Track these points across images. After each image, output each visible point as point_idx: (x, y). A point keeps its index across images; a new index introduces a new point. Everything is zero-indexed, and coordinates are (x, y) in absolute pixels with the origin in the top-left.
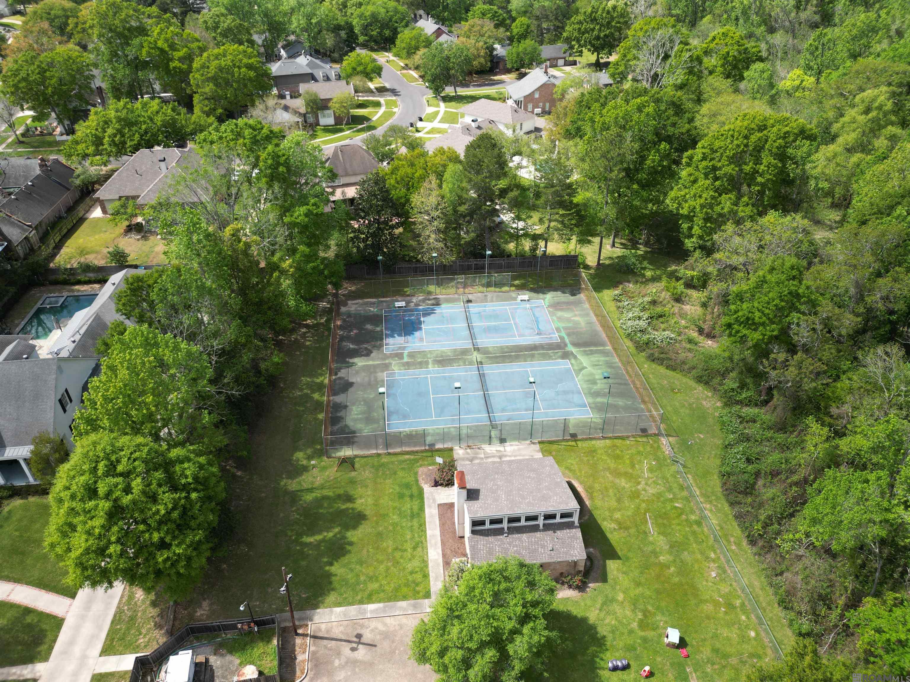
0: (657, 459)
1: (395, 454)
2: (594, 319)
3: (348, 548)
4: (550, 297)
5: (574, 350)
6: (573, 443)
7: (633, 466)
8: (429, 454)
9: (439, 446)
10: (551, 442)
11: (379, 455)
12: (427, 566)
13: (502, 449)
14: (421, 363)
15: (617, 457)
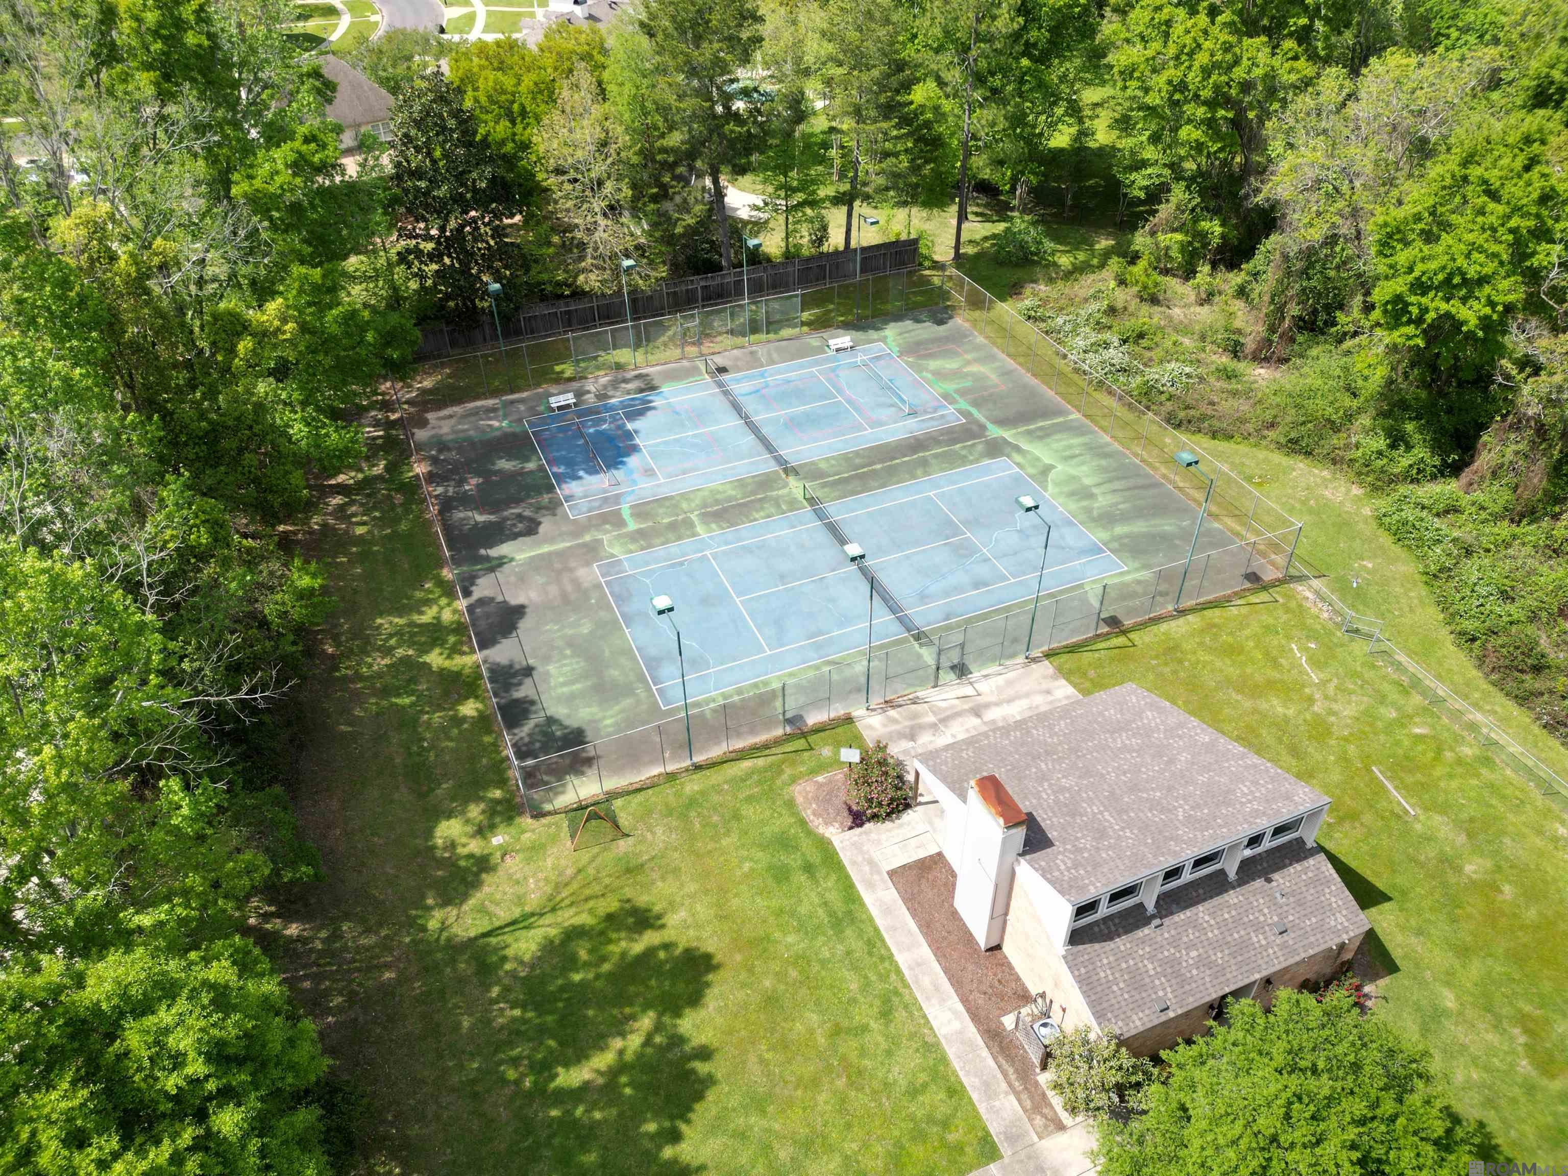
0: (1312, 635)
1: (713, 765)
2: (1011, 363)
3: (702, 1068)
4: (891, 331)
5: (1007, 434)
6: (1121, 640)
7: (1275, 663)
8: (800, 744)
9: (813, 719)
10: (1072, 649)
11: (671, 777)
12: (944, 1060)
13: (968, 690)
14: (673, 526)
15: (1232, 651)
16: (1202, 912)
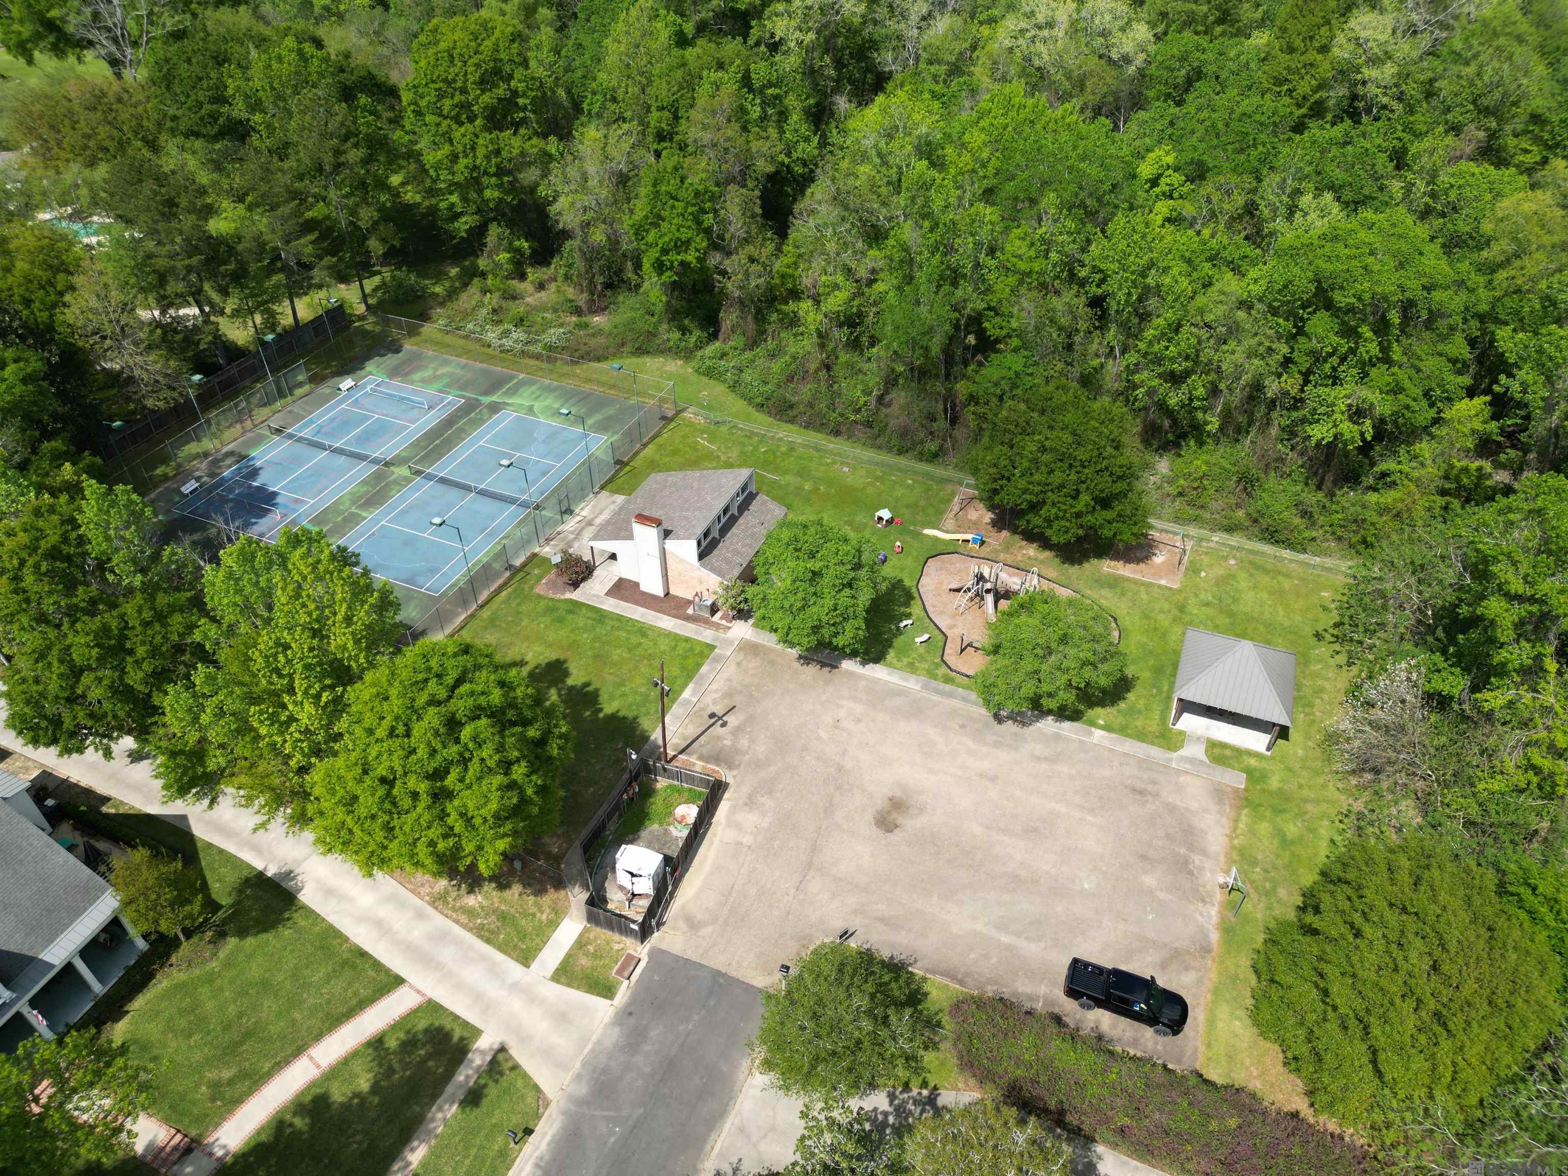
0: (703, 432)
1: (487, 602)
2: (463, 361)
3: (591, 688)
4: (370, 366)
5: (494, 398)
6: (628, 468)
7: (696, 450)
8: (521, 574)
9: (518, 562)
10: (610, 481)
11: (472, 616)
12: (676, 635)
13: (578, 518)
14: (345, 520)
15: (675, 452)
16: (734, 530)
